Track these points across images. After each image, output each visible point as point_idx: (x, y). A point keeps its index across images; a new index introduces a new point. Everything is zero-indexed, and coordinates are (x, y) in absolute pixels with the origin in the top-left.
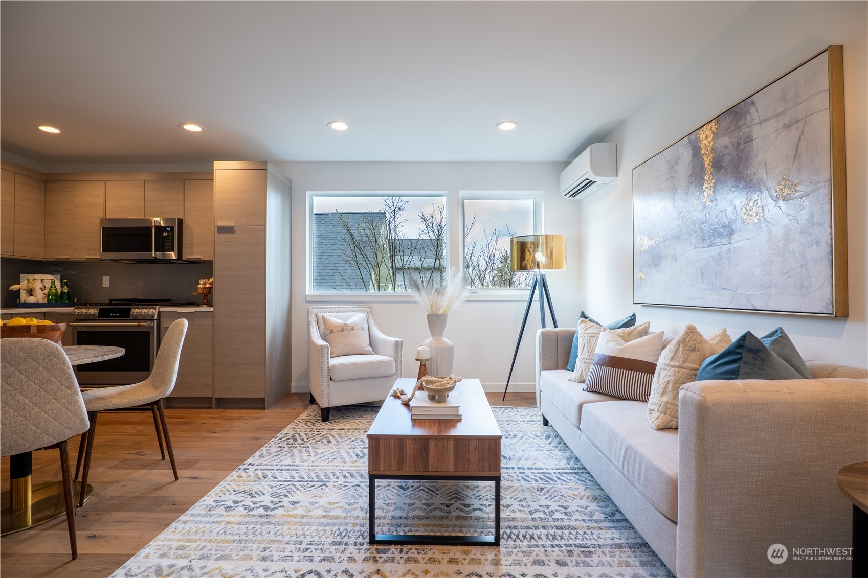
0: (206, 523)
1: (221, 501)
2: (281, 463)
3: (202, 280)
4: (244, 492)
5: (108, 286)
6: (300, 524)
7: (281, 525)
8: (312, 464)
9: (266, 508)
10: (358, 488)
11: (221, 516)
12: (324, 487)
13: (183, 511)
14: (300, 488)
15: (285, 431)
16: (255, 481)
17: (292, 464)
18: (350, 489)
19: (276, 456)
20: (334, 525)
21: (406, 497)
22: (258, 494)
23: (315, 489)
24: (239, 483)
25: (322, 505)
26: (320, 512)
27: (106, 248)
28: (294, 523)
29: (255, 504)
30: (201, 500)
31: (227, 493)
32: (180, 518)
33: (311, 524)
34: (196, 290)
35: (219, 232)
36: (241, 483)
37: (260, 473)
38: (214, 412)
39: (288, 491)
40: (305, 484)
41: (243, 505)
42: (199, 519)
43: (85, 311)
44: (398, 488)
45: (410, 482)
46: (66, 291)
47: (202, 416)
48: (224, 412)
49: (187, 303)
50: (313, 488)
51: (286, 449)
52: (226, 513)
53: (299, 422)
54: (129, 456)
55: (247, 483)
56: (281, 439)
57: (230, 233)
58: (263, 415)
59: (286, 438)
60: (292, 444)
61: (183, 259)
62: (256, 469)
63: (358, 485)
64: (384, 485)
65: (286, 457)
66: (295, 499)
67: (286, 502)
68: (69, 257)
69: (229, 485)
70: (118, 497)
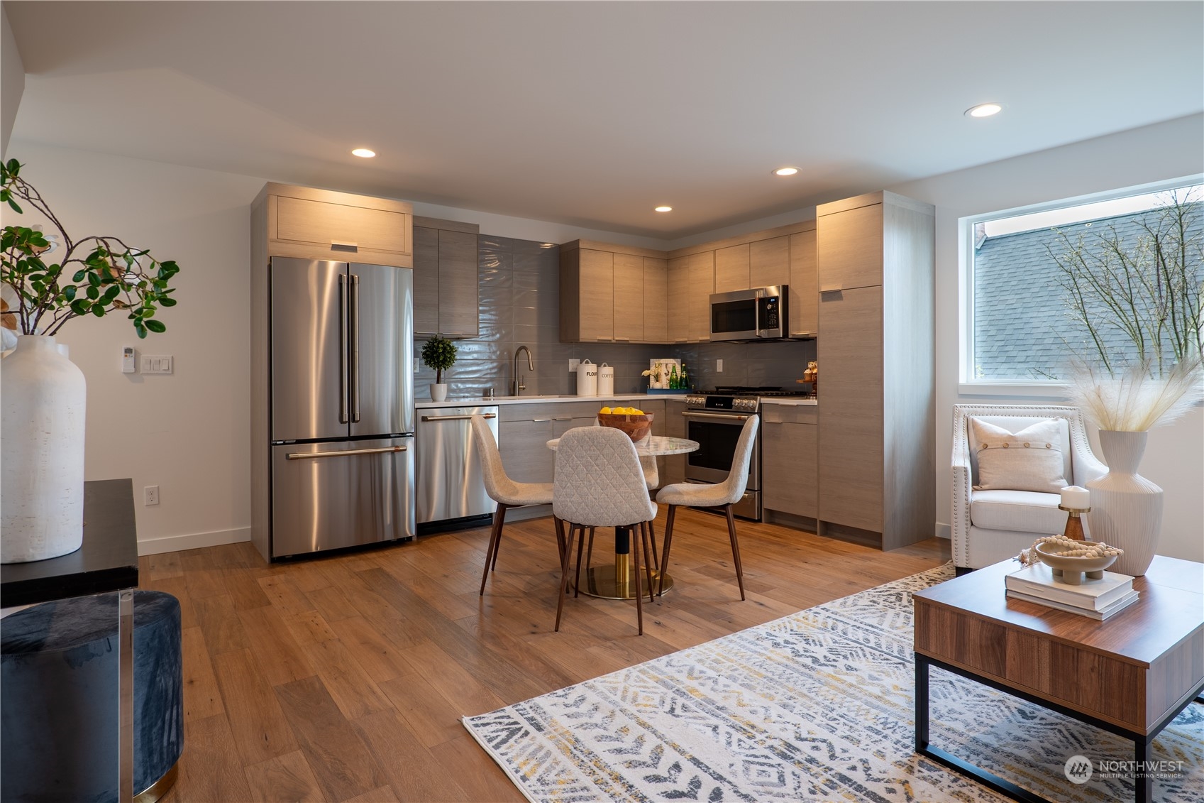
0: (748, 649)
1: (773, 636)
2: (862, 620)
3: (811, 363)
4: (801, 635)
5: (721, 370)
6: (844, 692)
7: (822, 684)
8: (903, 635)
9: (815, 660)
10: (949, 686)
11: (766, 649)
12: (901, 666)
13: (735, 631)
14: (868, 655)
15: (893, 584)
16: (820, 628)
17: (875, 625)
18: (935, 683)
19: (861, 609)
20: (885, 711)
21: (1020, 727)
22: (815, 644)
23: (887, 664)
24: (801, 624)
25: (884, 684)
26: (876, 691)
27: (716, 329)
28: (836, 688)
29: (806, 651)
30: (755, 627)
31: (783, 630)
32: (728, 636)
33: (856, 698)
34: (803, 376)
35: (824, 300)
36: (803, 625)
37: (830, 622)
38: (819, 539)
39: (851, 653)
40: (877, 653)
41: (793, 648)
42: (744, 643)
43: (694, 399)
44: (1015, 711)
45: (1044, 712)
46: (684, 376)
47: (802, 540)
48: (830, 541)
49: (796, 392)
50: (886, 661)
51: (880, 606)
52: (771, 648)
53: (920, 578)
54: (713, 564)
55: (809, 627)
56: (880, 592)
57: (837, 300)
58: (875, 557)
59: (888, 593)
60: (891, 602)
61: (790, 337)
62: (828, 617)
63: (951, 683)
64: (994, 699)
65: (874, 615)
66: (854, 665)
67: (841, 662)
68: (686, 339)
69: (790, 623)
70: (689, 598)
